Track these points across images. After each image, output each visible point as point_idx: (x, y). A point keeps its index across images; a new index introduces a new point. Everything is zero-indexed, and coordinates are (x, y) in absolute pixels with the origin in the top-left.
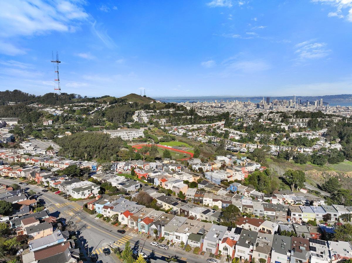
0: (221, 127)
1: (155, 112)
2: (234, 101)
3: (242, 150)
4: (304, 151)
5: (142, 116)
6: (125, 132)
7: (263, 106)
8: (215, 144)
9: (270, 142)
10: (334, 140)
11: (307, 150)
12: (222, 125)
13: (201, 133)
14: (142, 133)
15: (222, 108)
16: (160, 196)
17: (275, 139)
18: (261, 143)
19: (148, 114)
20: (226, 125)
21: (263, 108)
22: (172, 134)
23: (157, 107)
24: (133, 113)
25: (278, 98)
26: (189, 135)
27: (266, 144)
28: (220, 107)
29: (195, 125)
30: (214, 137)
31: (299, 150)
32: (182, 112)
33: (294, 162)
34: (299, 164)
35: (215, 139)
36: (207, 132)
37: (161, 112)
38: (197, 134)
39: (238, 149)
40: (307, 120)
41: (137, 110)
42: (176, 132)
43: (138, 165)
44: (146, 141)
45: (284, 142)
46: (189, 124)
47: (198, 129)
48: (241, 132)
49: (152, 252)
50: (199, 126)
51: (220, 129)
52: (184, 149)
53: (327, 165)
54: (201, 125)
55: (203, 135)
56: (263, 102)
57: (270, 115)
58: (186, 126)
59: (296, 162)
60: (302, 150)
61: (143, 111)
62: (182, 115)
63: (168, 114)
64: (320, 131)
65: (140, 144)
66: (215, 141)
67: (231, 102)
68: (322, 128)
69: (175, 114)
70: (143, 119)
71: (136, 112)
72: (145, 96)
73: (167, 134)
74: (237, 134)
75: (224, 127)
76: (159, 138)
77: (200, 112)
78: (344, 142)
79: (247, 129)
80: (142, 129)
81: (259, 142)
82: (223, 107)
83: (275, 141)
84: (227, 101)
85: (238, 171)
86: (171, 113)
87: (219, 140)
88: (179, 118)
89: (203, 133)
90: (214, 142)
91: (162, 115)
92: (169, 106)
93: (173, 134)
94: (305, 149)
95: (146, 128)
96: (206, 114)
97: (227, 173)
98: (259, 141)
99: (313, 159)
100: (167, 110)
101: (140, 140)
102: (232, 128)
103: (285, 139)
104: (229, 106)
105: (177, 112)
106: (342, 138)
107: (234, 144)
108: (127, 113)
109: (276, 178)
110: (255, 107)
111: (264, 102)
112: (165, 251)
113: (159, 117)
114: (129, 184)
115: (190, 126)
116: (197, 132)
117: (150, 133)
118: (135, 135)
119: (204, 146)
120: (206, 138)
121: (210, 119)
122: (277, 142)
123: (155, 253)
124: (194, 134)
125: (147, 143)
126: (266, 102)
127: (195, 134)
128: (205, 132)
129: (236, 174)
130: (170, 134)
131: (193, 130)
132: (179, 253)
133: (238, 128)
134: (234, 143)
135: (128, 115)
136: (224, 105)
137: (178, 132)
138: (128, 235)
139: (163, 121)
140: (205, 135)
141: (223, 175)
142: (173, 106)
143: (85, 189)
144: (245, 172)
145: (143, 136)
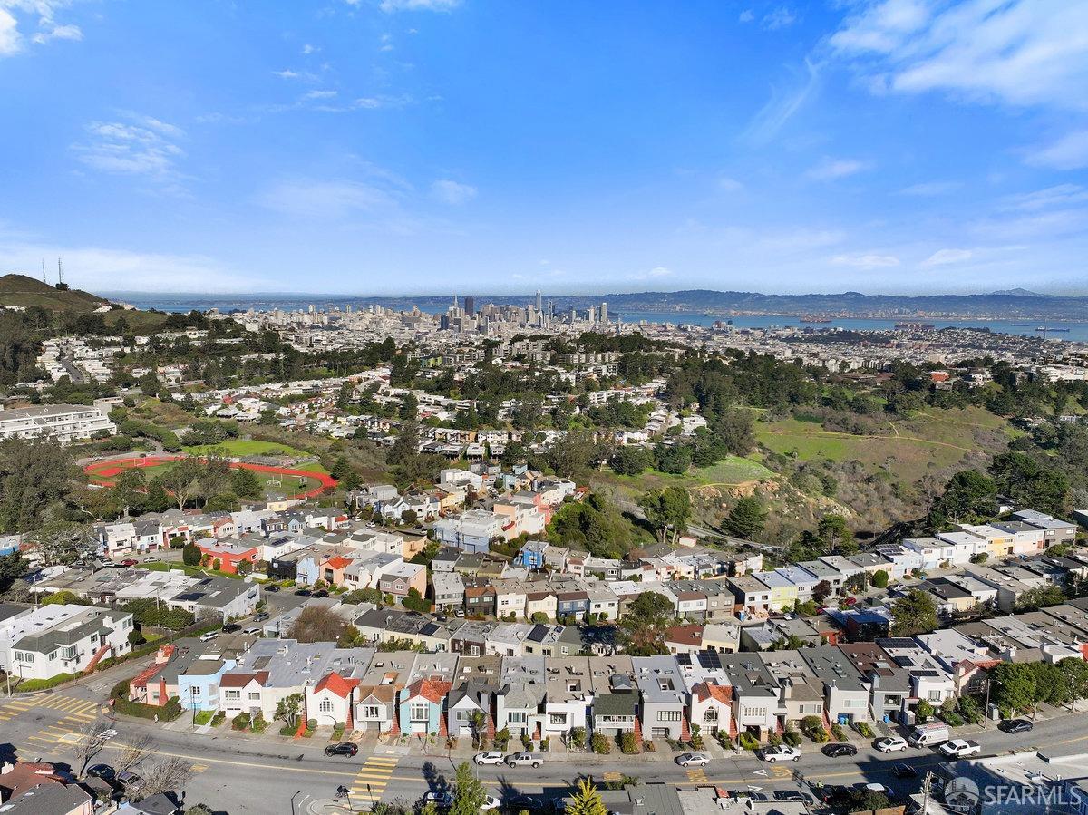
0: (382, 387)
1: (130, 342)
2: (371, 307)
3: (471, 450)
4: (630, 440)
5: (80, 359)
6: (32, 418)
7: (458, 322)
8: (380, 440)
9: (541, 423)
10: (687, 406)
11: (637, 436)
12: (385, 378)
13: (321, 407)
14: (106, 417)
15: (336, 329)
16: (363, 613)
17: (551, 413)
18: (516, 425)
19: (104, 351)
20: (395, 379)
21: (460, 330)
22: (219, 416)
23: (132, 325)
24: (38, 349)
25: (495, 300)
26: (279, 416)
27: (531, 427)
28: (330, 328)
29: (293, 384)
30: (368, 417)
31: (617, 438)
32: (236, 341)
33: (611, 471)
34: (626, 475)
35: (373, 423)
36: (340, 404)
37: (154, 342)
38: (307, 411)
39: (457, 449)
40: (612, 356)
41: (48, 336)
42: (233, 410)
43: (190, 527)
44: (127, 448)
45: (577, 420)
46: (269, 381)
47: (307, 396)
48: (448, 396)
49: (504, 786)
50: (307, 385)
51: (379, 392)
52: (284, 462)
53: (690, 470)
54: (315, 382)
55: (329, 413)
56: (455, 310)
57: (518, 345)
58: (263, 387)
59: (619, 472)
60: (625, 437)
61: (73, 340)
62: (238, 350)
63: (183, 350)
64: (648, 385)
65: (107, 458)
66: (375, 429)
67: (360, 312)
68: (651, 377)
69: (210, 350)
70: (84, 369)
71: (45, 343)
72: (62, 287)
73: (201, 419)
74: (437, 404)
75: (392, 385)
76: (181, 432)
77: (298, 340)
78: (709, 410)
79: (466, 389)
80: (103, 407)
81: (513, 423)
82: (337, 326)
83: (554, 418)
84: (349, 307)
85: (528, 507)
86: (197, 344)
87: (388, 426)
88: (228, 361)
89: (330, 408)
90: (374, 434)
91: (160, 354)
92: (177, 322)
93: (223, 416)
94: (631, 435)
95: (112, 401)
96: (319, 347)
97: (500, 517)
98: (509, 420)
99: (658, 459)
100: (177, 335)
101: (102, 443)
102: (418, 387)
103: (578, 410)
104: (358, 324)
105: (218, 341)
106: (703, 401)
107: (438, 436)
108: (16, 349)
109: (617, 515)
110: (435, 325)
111: (458, 311)
112: (540, 771)
113: (150, 359)
114: (218, 592)
115: (276, 386)
116: (306, 406)
117: (133, 417)
118: (80, 426)
119: (346, 450)
120: (340, 422)
121: (340, 362)
122: (557, 419)
123: (515, 785)
124: (297, 411)
125: (134, 455)
126: (463, 311)
127: (302, 410)
128: (331, 403)
129: (522, 516)
130: (211, 416)
131: (292, 400)
132: (586, 765)
133: (436, 386)
134: (440, 430)
135: (21, 356)
136: (341, 322)
137: (240, 407)
138: (373, 755)
139: (171, 373)
140: (337, 415)
141: (491, 525)
142: (198, 320)
143: (76, 635)
144: (543, 509)
145: (113, 429)
